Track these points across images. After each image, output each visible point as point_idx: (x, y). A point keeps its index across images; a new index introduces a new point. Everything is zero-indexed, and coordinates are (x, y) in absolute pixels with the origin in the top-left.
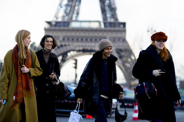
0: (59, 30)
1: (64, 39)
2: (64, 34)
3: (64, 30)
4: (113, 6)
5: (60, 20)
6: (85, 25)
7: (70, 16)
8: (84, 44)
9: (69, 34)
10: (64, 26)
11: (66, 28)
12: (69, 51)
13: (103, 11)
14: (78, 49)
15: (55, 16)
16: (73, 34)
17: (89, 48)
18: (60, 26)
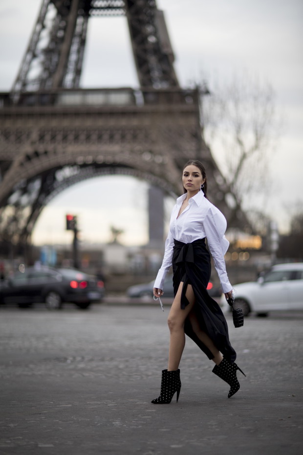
0: (31, 115)
1: (42, 138)
2: (43, 123)
3: (42, 115)
4: (165, 50)
5: (32, 88)
6: (96, 100)
7: (57, 77)
8: (94, 148)
9: (54, 123)
10: (42, 104)
11: (48, 109)
12: (60, 167)
13: (141, 63)
14: (80, 160)
15: (18, 79)
16: (66, 123)
17: (109, 159)
18: (31, 105)
